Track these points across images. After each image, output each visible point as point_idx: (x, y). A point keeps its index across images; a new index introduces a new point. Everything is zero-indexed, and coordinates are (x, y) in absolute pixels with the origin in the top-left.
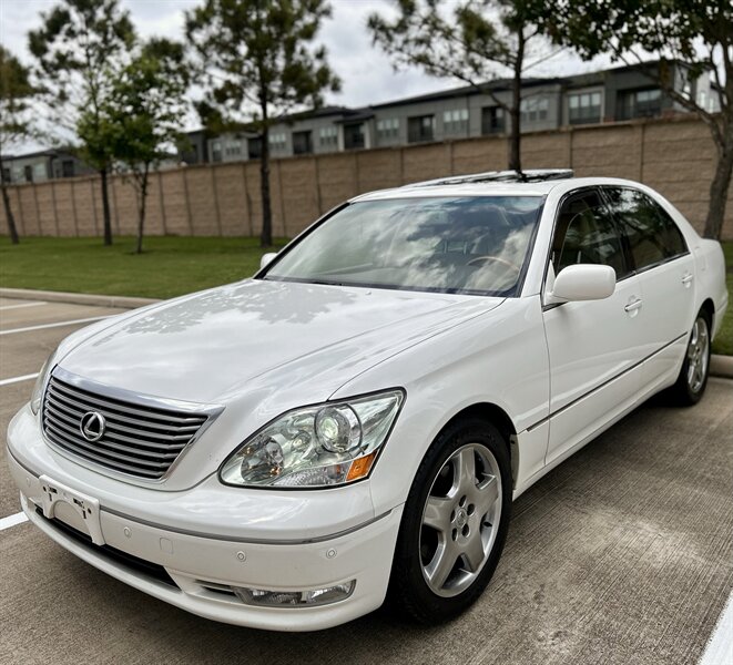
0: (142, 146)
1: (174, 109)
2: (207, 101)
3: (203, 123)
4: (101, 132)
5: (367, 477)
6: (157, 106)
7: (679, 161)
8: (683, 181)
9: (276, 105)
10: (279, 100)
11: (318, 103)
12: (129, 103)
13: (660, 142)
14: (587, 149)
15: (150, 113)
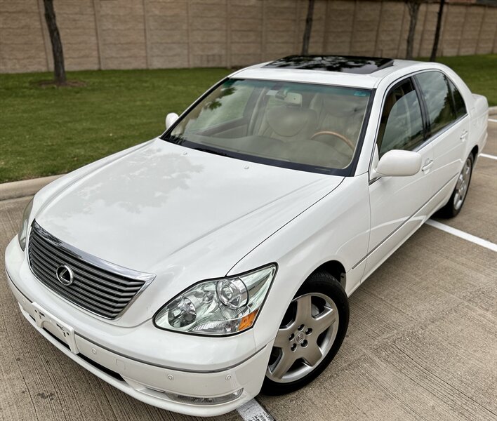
5: (252, 327)
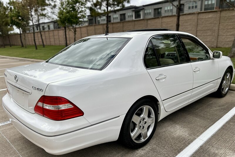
0: (74, 20)
1: (83, 9)
2: (92, 7)
3: (90, 13)
4: (64, 16)
6: (79, 8)
7: (231, 22)
8: (232, 29)
9: (111, 7)
10: (112, 6)
11: (123, 6)
12: (71, 8)
13: (225, 16)
14: (202, 19)
15: (77, 10)
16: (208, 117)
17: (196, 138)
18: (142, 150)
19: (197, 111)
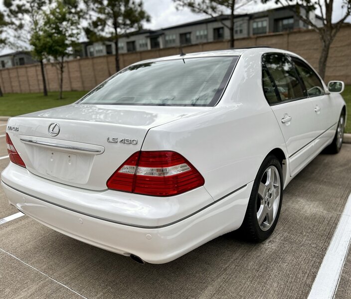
0: (61, 49)
1: (75, 32)
2: (89, 27)
3: (88, 38)
4: (42, 42)
6: (67, 30)
9: (121, 29)
10: (122, 26)
11: (140, 28)
12: (54, 28)
13: (295, 42)
15: (63, 33)
16: (336, 182)
17: (340, 215)
18: (270, 242)
19: (314, 175)
